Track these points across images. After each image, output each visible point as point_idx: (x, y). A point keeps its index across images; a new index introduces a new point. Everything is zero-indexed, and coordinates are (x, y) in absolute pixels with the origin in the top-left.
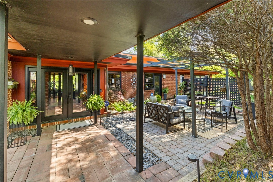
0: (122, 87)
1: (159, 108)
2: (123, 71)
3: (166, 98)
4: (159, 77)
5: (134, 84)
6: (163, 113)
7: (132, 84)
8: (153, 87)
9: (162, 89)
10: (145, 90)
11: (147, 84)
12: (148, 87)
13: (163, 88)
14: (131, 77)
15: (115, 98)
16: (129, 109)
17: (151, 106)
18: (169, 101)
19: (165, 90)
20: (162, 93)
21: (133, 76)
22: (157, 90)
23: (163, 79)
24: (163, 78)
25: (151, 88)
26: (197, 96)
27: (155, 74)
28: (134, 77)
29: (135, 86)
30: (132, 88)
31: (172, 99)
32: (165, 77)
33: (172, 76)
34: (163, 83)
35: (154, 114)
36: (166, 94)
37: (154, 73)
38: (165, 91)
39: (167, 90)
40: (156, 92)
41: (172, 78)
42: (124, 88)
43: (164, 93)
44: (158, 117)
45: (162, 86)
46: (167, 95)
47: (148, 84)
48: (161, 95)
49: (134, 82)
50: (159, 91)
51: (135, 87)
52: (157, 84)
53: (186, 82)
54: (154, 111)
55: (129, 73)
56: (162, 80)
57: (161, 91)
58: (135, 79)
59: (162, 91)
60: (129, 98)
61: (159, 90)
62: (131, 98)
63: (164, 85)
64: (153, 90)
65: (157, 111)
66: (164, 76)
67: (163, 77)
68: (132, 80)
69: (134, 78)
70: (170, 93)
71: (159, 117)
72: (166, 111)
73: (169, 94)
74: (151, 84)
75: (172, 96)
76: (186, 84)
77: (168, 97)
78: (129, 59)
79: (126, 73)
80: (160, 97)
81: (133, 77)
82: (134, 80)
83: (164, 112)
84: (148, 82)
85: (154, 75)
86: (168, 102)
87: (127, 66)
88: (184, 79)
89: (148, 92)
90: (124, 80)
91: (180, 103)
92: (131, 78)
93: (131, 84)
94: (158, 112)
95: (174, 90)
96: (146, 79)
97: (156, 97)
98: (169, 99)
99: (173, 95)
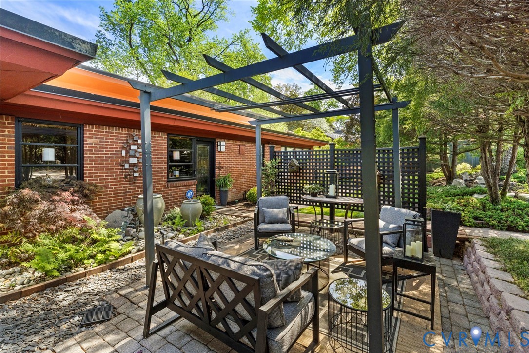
0: (87, 177)
1: (215, 276)
2: (93, 124)
3: (226, 200)
4: (208, 148)
5: (135, 165)
6: (235, 302)
7: (127, 166)
8: (192, 174)
9: (217, 178)
10: (170, 183)
11: (174, 166)
12: (177, 173)
13: (219, 176)
14: (123, 143)
15: (44, 218)
16: (100, 256)
17: (176, 261)
18: (234, 209)
19: (223, 181)
20: (217, 190)
21: (131, 141)
22: (203, 182)
23: (219, 152)
24: (219, 150)
25: (188, 177)
26: (312, 196)
27: (197, 140)
28: (134, 144)
29: (135, 172)
30: (126, 177)
31: (240, 201)
32: (223, 149)
33: (240, 146)
34: (220, 163)
35: (190, 296)
36: (226, 192)
37: (196, 137)
38: (225, 184)
39: (229, 181)
40: (200, 185)
41: (239, 151)
42: (93, 180)
43: (222, 189)
44: (210, 314)
45: (217, 171)
46: (229, 193)
47: (179, 166)
48: (213, 196)
49: (133, 161)
50: (209, 183)
51: (136, 175)
52: (202, 166)
53: (279, 160)
54: (190, 286)
55: (113, 130)
56: (217, 154)
57: (213, 183)
58: (136, 151)
59: (216, 183)
60: (116, 209)
61: (209, 180)
62: (123, 210)
63: (220, 168)
64: (193, 182)
65: (206, 288)
66: (222, 146)
67: (219, 147)
68: (127, 152)
69: (134, 147)
70: (234, 187)
71: (214, 315)
72: (251, 297)
73: (233, 190)
74: (188, 167)
75: (240, 196)
76: (279, 166)
77: (230, 197)
78: (76, 50)
79: (105, 129)
80: (210, 200)
81: (127, 143)
82: (132, 153)
83: (241, 297)
84: (178, 161)
85: (194, 140)
86: (230, 210)
87: (103, 105)
88: (276, 152)
89: (177, 187)
90: (93, 154)
91: (272, 221)
92: (123, 148)
93: (124, 166)
94: (208, 294)
95: (243, 180)
96: (172, 152)
97: (200, 204)
98: (233, 203)
99: (242, 192)
